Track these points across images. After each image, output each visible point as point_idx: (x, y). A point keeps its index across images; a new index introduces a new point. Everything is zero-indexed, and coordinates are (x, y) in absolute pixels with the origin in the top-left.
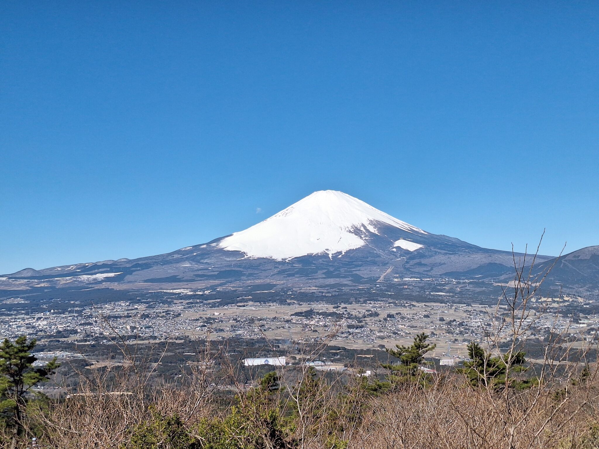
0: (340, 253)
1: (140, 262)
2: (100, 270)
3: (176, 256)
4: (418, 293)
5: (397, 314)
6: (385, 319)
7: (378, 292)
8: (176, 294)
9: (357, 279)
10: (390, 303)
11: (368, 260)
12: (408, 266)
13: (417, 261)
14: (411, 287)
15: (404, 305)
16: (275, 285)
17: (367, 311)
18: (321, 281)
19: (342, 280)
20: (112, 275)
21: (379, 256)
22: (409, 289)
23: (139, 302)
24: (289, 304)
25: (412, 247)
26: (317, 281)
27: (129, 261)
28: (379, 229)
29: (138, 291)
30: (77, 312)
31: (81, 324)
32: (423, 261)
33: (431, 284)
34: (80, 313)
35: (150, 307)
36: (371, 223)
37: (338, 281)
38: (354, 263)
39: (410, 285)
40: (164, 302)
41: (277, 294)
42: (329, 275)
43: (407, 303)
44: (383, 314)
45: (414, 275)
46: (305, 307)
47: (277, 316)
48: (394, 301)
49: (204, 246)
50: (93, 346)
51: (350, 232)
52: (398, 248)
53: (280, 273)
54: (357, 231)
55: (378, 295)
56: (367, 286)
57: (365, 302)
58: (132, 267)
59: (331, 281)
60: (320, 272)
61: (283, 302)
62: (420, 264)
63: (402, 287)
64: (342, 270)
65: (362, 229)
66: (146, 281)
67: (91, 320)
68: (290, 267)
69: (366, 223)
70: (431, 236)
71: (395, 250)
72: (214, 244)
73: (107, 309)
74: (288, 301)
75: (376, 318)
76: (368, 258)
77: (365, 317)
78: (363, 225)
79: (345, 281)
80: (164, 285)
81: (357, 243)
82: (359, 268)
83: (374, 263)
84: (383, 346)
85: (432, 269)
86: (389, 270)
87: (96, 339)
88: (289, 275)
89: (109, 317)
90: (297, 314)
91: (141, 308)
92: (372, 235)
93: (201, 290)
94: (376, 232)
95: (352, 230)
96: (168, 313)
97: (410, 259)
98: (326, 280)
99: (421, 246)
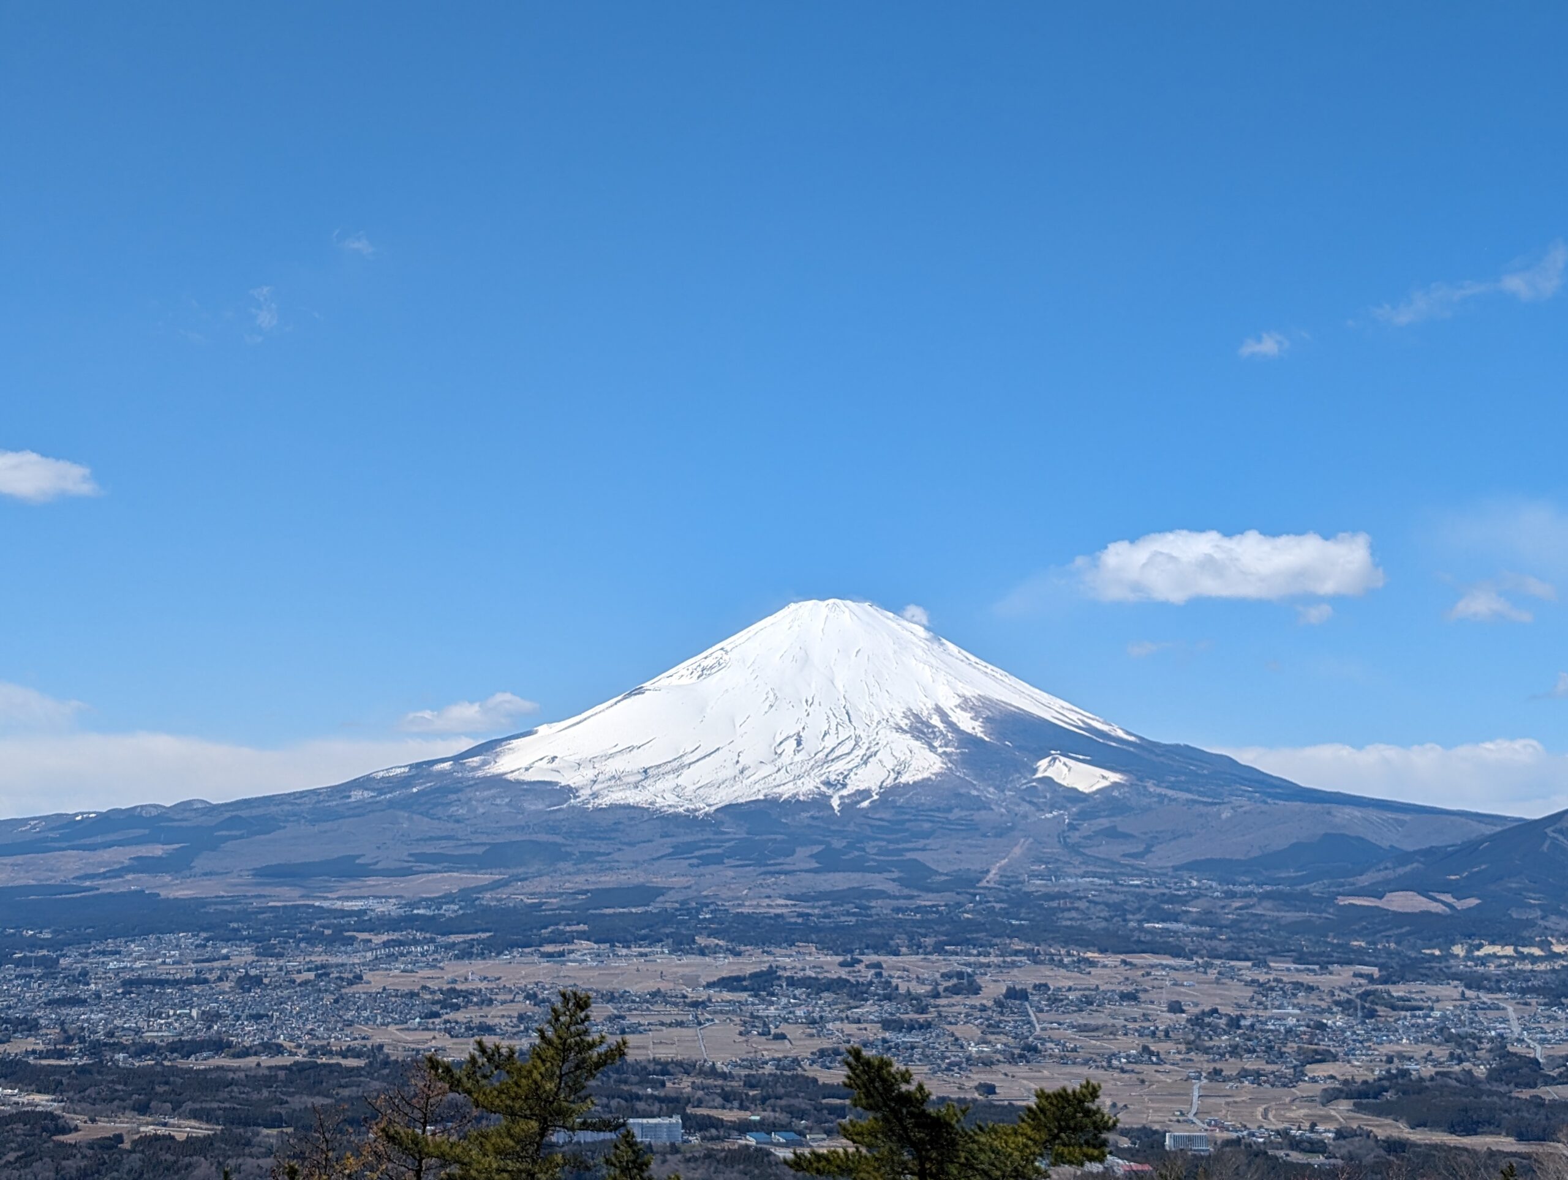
0: (867, 793)
1: (244, 813)
2: (122, 835)
3: (357, 795)
4: (1104, 924)
5: (1037, 987)
6: (999, 1003)
7: (980, 918)
8: (350, 913)
9: (918, 876)
10: (1017, 953)
11: (951, 816)
12: (1074, 837)
13: (1104, 822)
14: (1083, 905)
15: (1061, 961)
16: (660, 892)
17: (943, 975)
18: (805, 881)
19: (869, 876)
20: (157, 850)
21: (983, 805)
22: (1077, 909)
23: (233, 937)
24: (702, 952)
25: (1088, 778)
26: (790, 879)
28: (988, 720)
29: (233, 901)
30: (41, 962)
31: (50, 1003)
32: (1123, 824)
33: (1142, 897)
34: (50, 967)
35: (266, 952)
36: (965, 704)
37: (857, 879)
38: (908, 825)
39: (1080, 898)
40: (313, 939)
41: (666, 917)
42: (829, 862)
43: (1069, 954)
44: (993, 988)
45: (1091, 868)
46: (752, 962)
47: (664, 986)
48: (1029, 946)
49: (446, 766)
50: (83, 1070)
51: (899, 729)
52: (1048, 781)
53: (679, 851)
54: (920, 729)
55: (978, 927)
56: (950, 897)
57: (939, 949)
58: (220, 826)
59: (840, 881)
60: (802, 852)
61: (682, 944)
62: (1112, 834)
63: (1054, 904)
64: (871, 847)
65: (936, 720)
66: (256, 873)
67: (82, 991)
68: (708, 833)
69: (949, 703)
70: (1147, 746)
71: (1035, 787)
72: (476, 761)
73: (135, 957)
74: (701, 941)
75: (975, 1001)
76: (950, 810)
77: (937, 995)
78: (939, 710)
79: (878, 882)
81: (920, 763)
82: (921, 843)
83: (971, 828)
84: (990, 1089)
85: (1148, 850)
86: (1017, 851)
87: (95, 1049)
88: (706, 861)
89: (139, 982)
90: (730, 983)
91: (242, 957)
92: (967, 740)
93: (429, 902)
94: (979, 732)
95: (904, 723)
96: (322, 971)
97: (1083, 815)
98: (822, 877)
99: (1115, 777)
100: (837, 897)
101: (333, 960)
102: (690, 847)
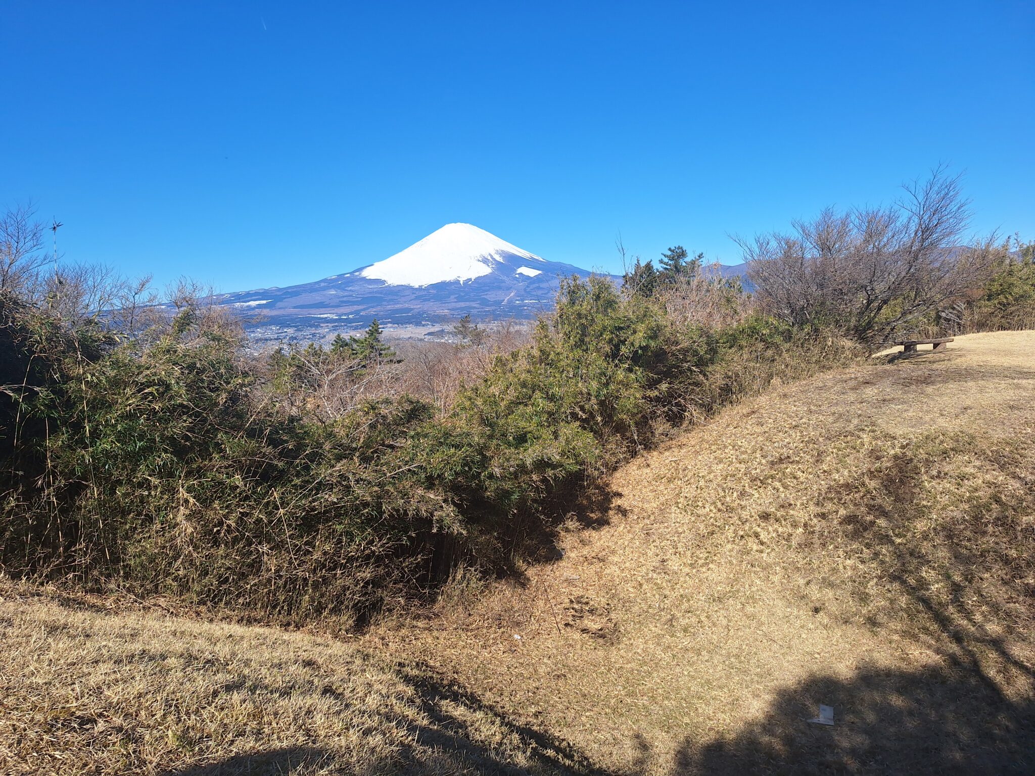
0: (470, 279)
1: (289, 291)
2: (254, 298)
3: (322, 284)
7: (501, 313)
8: (323, 318)
9: (485, 302)
11: (494, 285)
12: (528, 290)
13: (536, 285)
14: (530, 308)
16: (412, 309)
18: (454, 305)
19: (471, 303)
20: (264, 302)
21: (503, 282)
23: (289, 326)
24: (423, 326)
25: (532, 273)
26: (449, 305)
27: (279, 290)
28: (504, 257)
29: (288, 316)
32: (542, 285)
33: (547, 305)
35: (298, 330)
36: (497, 252)
37: (468, 304)
38: (482, 288)
40: (311, 326)
41: (413, 317)
42: (460, 299)
45: (533, 298)
46: (437, 328)
47: (412, 335)
49: (348, 275)
51: (479, 260)
52: (521, 274)
53: (417, 298)
54: (485, 261)
55: (501, 316)
56: (493, 308)
58: (282, 295)
59: (462, 304)
60: (452, 297)
61: (418, 324)
62: (539, 288)
63: (522, 308)
64: (472, 295)
65: (489, 258)
66: (295, 307)
68: (425, 293)
69: (493, 253)
70: (549, 263)
71: (517, 276)
72: (357, 273)
73: (259, 333)
74: (423, 323)
76: (494, 283)
78: (490, 255)
79: (474, 304)
80: (313, 311)
81: (485, 270)
82: (486, 293)
83: (499, 288)
85: (548, 292)
86: (512, 294)
88: (425, 300)
89: (261, 340)
90: (429, 334)
91: (290, 331)
92: (498, 263)
93: (345, 314)
94: (502, 261)
95: (480, 259)
96: (314, 335)
97: (530, 283)
98: (458, 304)
99: (540, 272)
100: (462, 309)
101: (317, 332)
102: (422, 296)
